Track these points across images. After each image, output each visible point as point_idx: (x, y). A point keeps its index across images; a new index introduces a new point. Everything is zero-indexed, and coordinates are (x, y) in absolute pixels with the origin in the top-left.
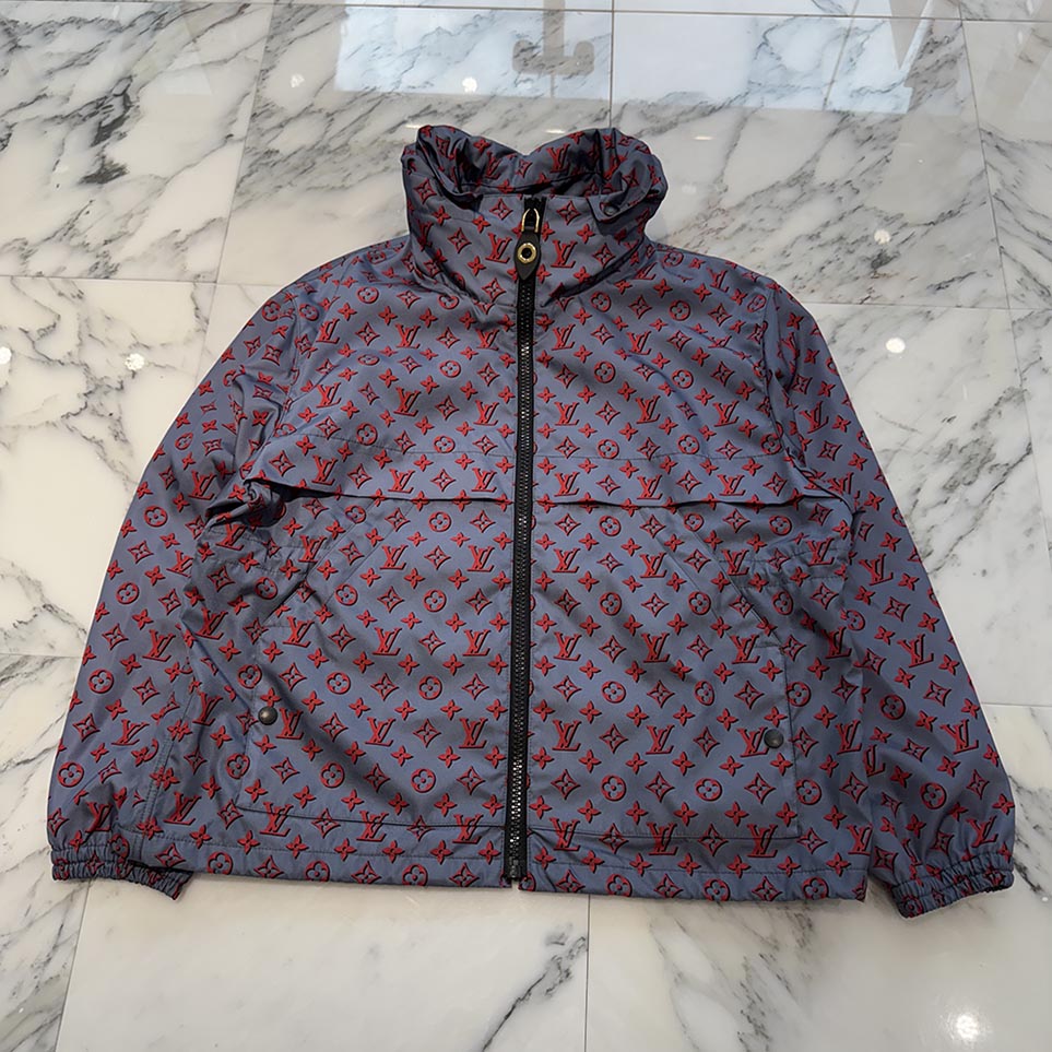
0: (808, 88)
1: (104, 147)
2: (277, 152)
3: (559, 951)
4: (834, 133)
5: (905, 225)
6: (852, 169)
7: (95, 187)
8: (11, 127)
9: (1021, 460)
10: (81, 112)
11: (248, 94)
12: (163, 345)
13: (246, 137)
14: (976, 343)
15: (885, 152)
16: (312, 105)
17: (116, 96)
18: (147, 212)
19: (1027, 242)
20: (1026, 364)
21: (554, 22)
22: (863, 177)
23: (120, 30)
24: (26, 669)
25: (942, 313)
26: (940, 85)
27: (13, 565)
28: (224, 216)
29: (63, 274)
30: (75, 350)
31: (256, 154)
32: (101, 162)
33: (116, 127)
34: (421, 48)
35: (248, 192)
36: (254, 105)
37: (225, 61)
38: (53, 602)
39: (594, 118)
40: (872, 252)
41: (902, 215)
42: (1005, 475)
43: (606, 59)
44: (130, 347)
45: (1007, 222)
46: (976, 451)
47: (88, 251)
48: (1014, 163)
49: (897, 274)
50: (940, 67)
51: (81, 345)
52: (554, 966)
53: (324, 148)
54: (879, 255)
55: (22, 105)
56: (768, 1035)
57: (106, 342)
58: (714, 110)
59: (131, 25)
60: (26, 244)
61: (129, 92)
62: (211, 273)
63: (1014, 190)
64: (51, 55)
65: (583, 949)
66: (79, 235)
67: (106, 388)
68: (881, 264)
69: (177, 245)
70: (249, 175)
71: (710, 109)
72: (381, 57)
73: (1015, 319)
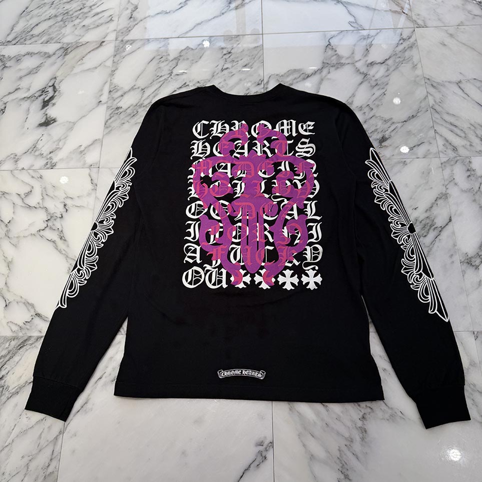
0: (349, 63)
1: (47, 110)
2: (121, 107)
3: (261, 448)
4: (361, 84)
5: (393, 123)
6: (370, 99)
7: (44, 128)
8: (5, 104)
9: (447, 224)
10: (35, 95)
11: (107, 82)
12: (78, 197)
13: (107, 102)
14: (426, 173)
15: (384, 90)
16: (135, 86)
17: (50, 86)
18: (67, 138)
19: (446, 127)
20: (448, 181)
21: (237, 41)
22: (374, 102)
23: (49, 57)
24: (30, 342)
25: (411, 162)
26: (406, 59)
27: (21, 297)
28: (100, 138)
29: (33, 168)
30: (41, 202)
31: (112, 109)
32: (45, 117)
33: (51, 101)
34: (180, 56)
35: (110, 126)
36: (110, 87)
37: (96, 68)
38: (39, 312)
39: (257, 84)
40: (379, 136)
41: (392, 118)
42: (440, 231)
43: (261, 56)
44: (64, 199)
45: (437, 119)
46: (428, 221)
47: (43, 157)
48: (439, 92)
49: (390, 145)
50: (406, 50)
51: (43, 199)
52: (259, 455)
53: (142, 104)
54: (382, 137)
55: (10, 93)
56: (350, 478)
57: (54, 197)
58: (308, 76)
59: (54, 54)
60: (16, 156)
61: (55, 85)
62: (96, 164)
63: (439, 104)
64: (20, 70)
65: (271, 447)
66: (39, 150)
67: (55, 218)
68: (383, 141)
69: (81, 152)
70: (110, 119)
71: (307, 76)
72: (163, 62)
73: (443, 161)
